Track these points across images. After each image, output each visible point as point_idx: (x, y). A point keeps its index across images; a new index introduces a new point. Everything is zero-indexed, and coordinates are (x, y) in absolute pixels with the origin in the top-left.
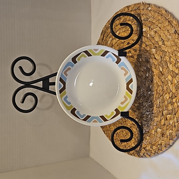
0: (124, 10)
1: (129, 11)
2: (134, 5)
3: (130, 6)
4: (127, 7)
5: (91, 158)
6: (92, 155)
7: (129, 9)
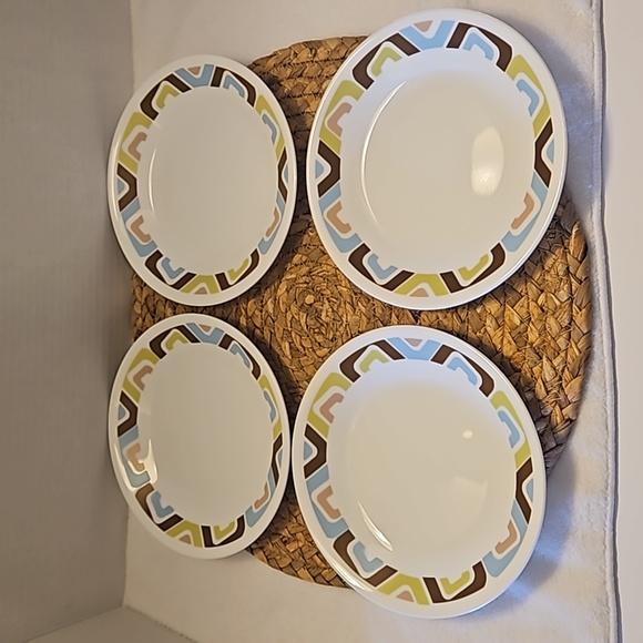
0: (296, 55)
1: (316, 59)
2: (337, 43)
3: (319, 43)
4: (307, 44)
5: (129, 608)
6: (132, 597)
7: (315, 55)
